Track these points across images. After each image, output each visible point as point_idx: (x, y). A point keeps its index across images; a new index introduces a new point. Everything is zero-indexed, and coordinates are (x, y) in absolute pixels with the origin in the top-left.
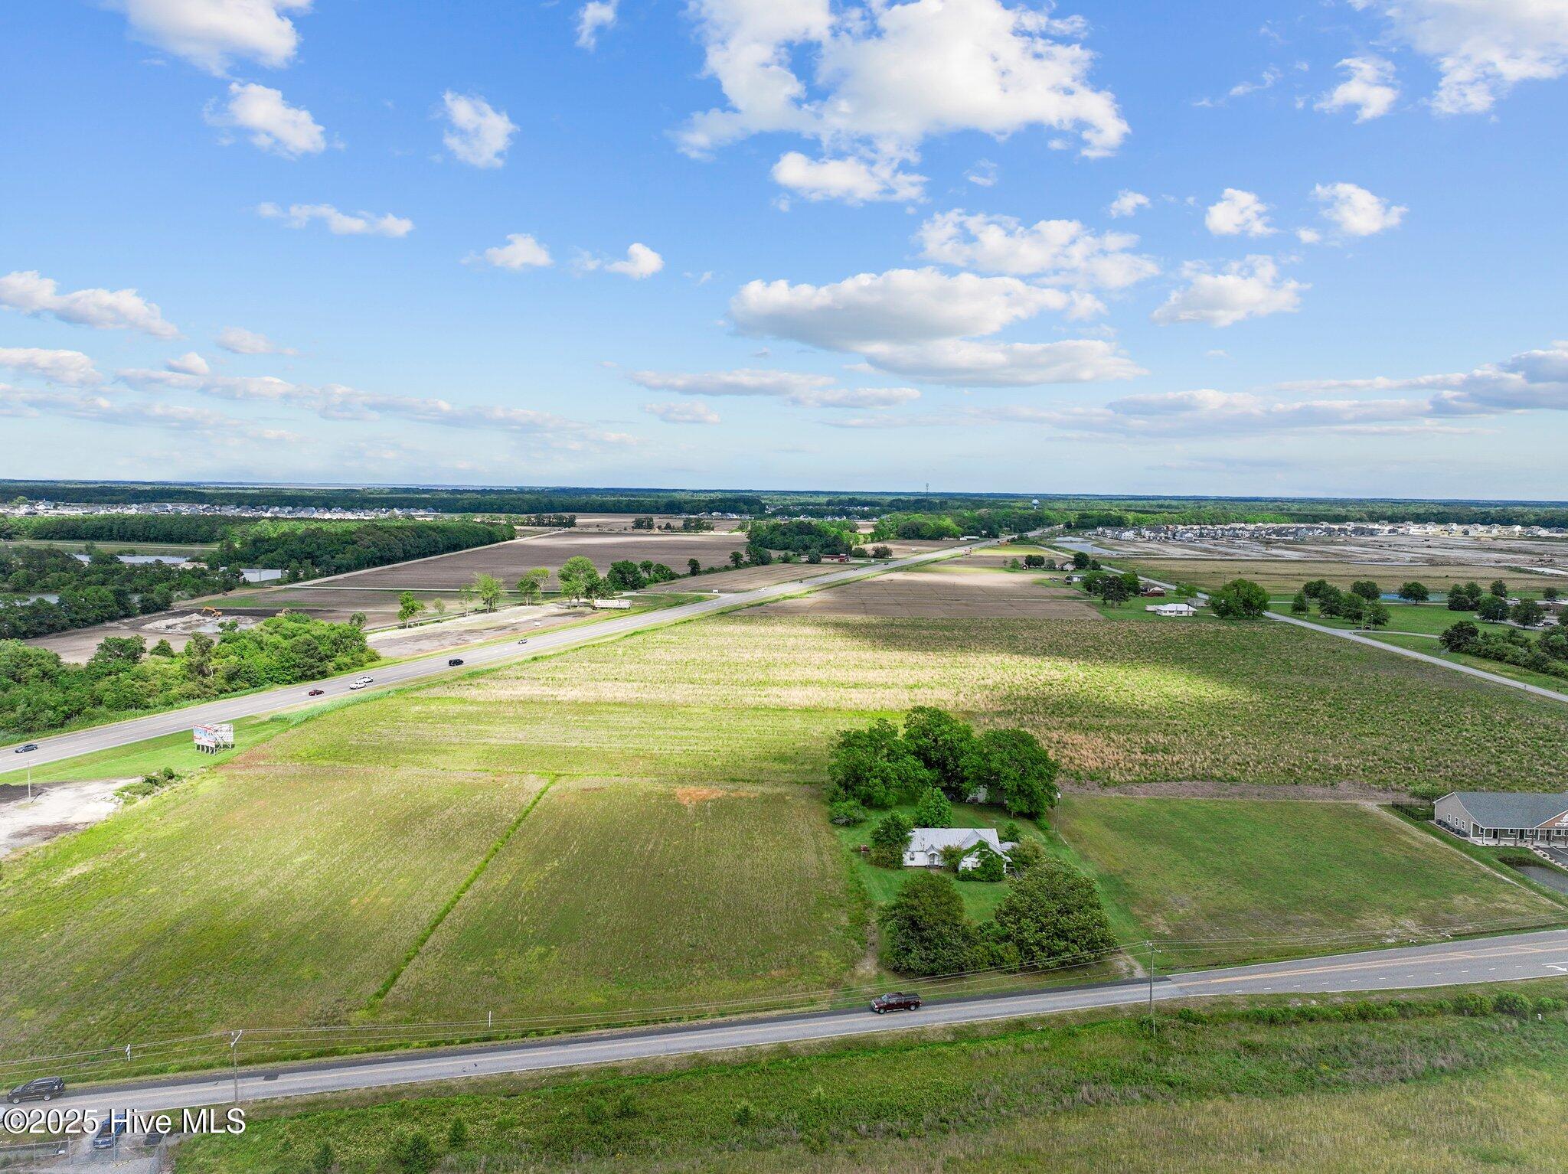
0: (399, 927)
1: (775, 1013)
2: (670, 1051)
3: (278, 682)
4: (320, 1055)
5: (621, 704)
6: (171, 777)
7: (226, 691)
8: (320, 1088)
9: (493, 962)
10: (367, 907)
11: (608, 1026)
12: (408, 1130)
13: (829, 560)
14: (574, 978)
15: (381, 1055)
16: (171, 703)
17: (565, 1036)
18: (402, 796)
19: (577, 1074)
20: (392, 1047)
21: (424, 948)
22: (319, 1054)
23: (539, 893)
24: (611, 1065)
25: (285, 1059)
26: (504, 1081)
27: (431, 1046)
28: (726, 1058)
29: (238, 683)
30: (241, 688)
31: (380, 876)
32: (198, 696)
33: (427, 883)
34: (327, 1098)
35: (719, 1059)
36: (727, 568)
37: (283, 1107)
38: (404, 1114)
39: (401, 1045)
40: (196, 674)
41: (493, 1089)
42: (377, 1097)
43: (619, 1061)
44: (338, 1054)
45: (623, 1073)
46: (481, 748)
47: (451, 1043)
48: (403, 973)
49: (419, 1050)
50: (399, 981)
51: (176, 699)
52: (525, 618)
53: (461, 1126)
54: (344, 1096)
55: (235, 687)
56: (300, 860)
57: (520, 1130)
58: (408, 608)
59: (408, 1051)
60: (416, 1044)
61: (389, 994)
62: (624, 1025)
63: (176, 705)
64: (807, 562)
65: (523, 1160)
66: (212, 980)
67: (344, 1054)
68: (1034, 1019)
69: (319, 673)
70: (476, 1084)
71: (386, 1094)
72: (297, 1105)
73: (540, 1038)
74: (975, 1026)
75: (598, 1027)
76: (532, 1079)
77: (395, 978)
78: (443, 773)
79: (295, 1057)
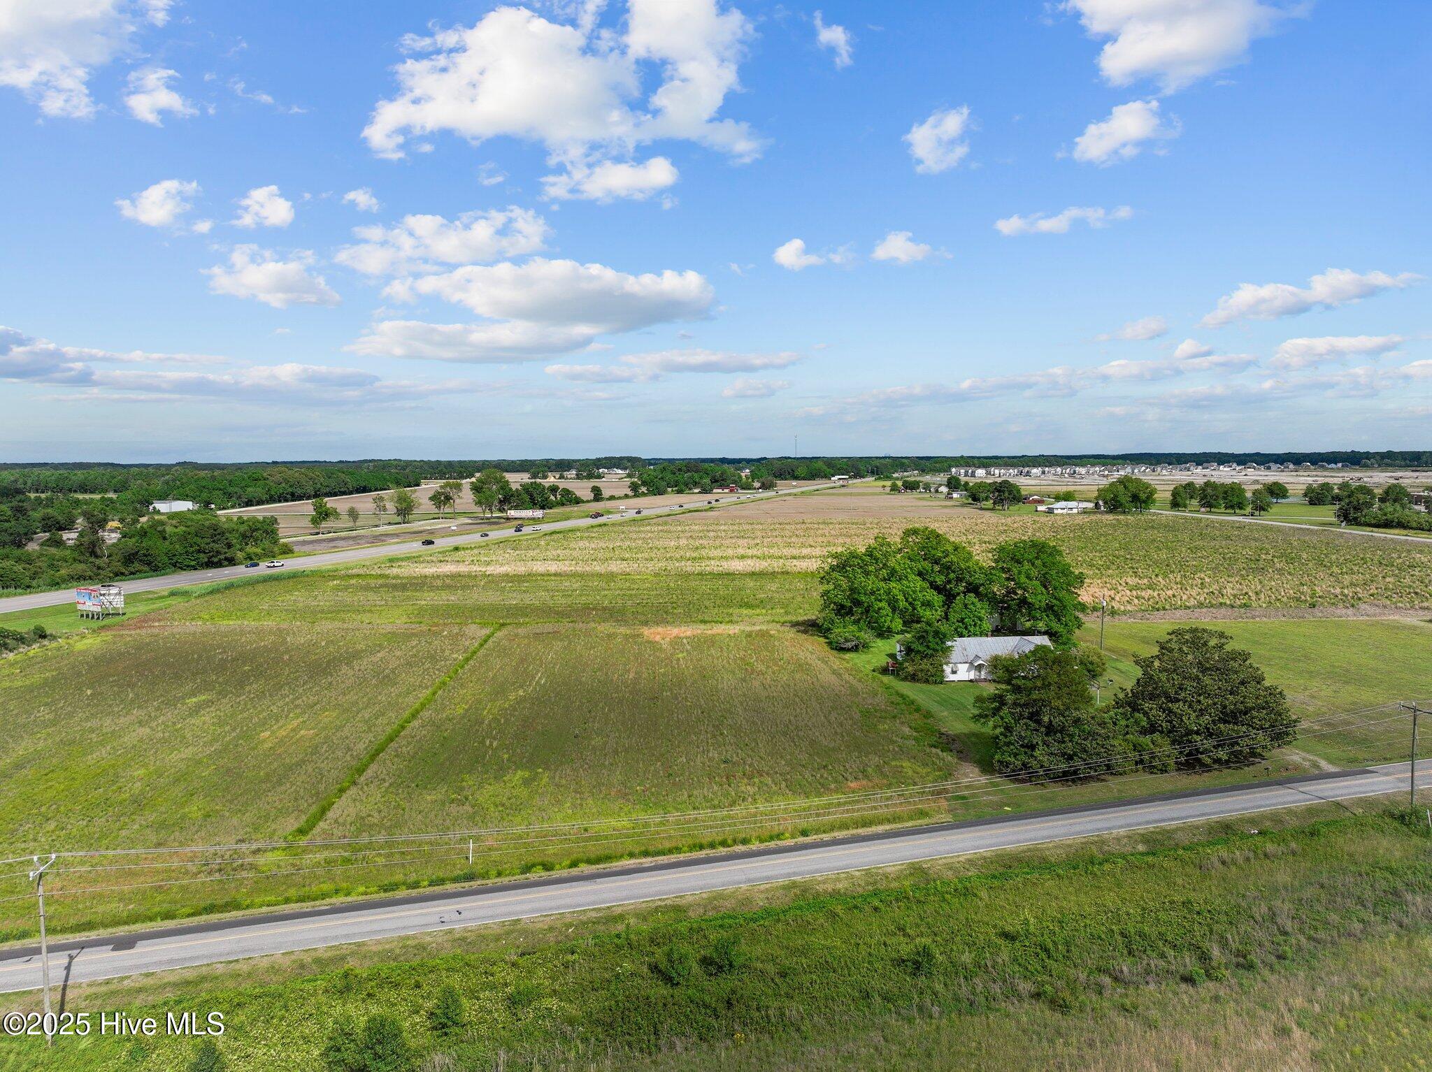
0: (327, 758)
1: (880, 829)
2: (753, 881)
3: (181, 568)
4: (210, 909)
5: (555, 575)
6: (43, 636)
7: (122, 574)
8: (204, 957)
9: (462, 789)
10: (282, 740)
11: (646, 854)
12: (359, 1014)
13: (720, 491)
14: (579, 802)
15: (307, 906)
16: (58, 583)
17: (584, 868)
18: (323, 644)
19: (621, 917)
20: (324, 896)
21: (362, 779)
22: (205, 909)
23: (507, 720)
24: (669, 902)
25: (151, 919)
26: (508, 933)
27: (385, 891)
28: (840, 886)
29: (137, 565)
30: (140, 571)
31: (298, 711)
32: (90, 578)
33: (360, 715)
34: (219, 972)
35: (829, 887)
36: (626, 496)
37: (140, 990)
38: (348, 988)
39: (337, 892)
40: (88, 555)
41: (492, 945)
42: (302, 966)
43: (681, 897)
44: (238, 907)
45: (691, 914)
46: (411, 608)
47: (415, 885)
48: (335, 806)
49: (368, 897)
50: (330, 815)
51: (64, 581)
52: (440, 526)
53: (455, 1001)
54: (244, 968)
55: (133, 570)
56: (194, 700)
57: (552, 1003)
58: (321, 513)
59: (349, 899)
60: (362, 889)
61: (316, 831)
62: (670, 851)
63: (63, 586)
64: (700, 493)
65: (573, 1053)
66: (52, 825)
67: (248, 907)
68: (1241, 820)
69: (226, 559)
70: (464, 939)
71: (318, 961)
72: (164, 986)
73: (548, 873)
74: (1168, 832)
75: (631, 855)
76: (551, 929)
77: (323, 811)
78: (370, 626)
79: (168, 916)
